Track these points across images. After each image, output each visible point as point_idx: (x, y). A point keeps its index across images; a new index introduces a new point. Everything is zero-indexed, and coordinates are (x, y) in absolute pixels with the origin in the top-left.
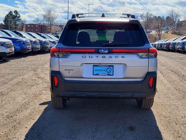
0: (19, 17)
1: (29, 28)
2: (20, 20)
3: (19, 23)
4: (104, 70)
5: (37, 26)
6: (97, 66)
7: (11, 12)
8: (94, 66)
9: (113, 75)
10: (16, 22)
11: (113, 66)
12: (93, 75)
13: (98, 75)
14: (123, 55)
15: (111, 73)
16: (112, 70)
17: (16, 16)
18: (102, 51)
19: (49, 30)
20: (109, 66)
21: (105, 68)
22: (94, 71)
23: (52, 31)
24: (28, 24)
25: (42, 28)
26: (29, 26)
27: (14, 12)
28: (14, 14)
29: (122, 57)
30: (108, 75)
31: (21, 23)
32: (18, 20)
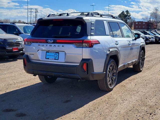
0: (129, 16)
1: (137, 25)
2: (131, 18)
3: (129, 21)
4: (53, 56)
5: (144, 23)
6: (48, 52)
7: (123, 12)
8: (47, 52)
9: (58, 59)
10: (127, 21)
11: (58, 53)
12: (46, 58)
13: (48, 59)
14: (63, 45)
15: (57, 58)
16: (58, 56)
17: (127, 15)
18: (49, 41)
19: (155, 27)
20: (56, 53)
21: (53, 54)
22: (47, 56)
23: (158, 28)
24: (137, 21)
25: (148, 25)
26: (137, 23)
27: (126, 12)
28: (125, 13)
29: (63, 46)
30: (55, 59)
31: (130, 21)
32: (128, 18)
